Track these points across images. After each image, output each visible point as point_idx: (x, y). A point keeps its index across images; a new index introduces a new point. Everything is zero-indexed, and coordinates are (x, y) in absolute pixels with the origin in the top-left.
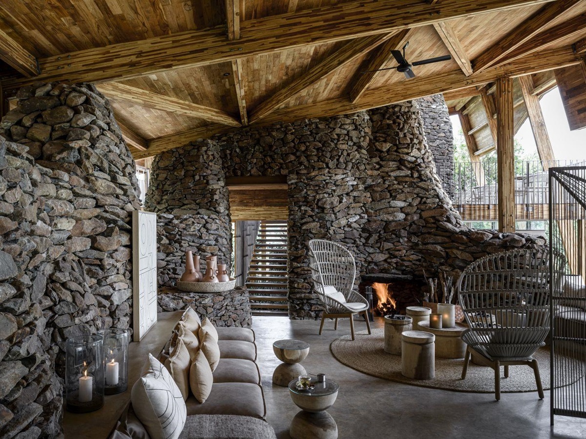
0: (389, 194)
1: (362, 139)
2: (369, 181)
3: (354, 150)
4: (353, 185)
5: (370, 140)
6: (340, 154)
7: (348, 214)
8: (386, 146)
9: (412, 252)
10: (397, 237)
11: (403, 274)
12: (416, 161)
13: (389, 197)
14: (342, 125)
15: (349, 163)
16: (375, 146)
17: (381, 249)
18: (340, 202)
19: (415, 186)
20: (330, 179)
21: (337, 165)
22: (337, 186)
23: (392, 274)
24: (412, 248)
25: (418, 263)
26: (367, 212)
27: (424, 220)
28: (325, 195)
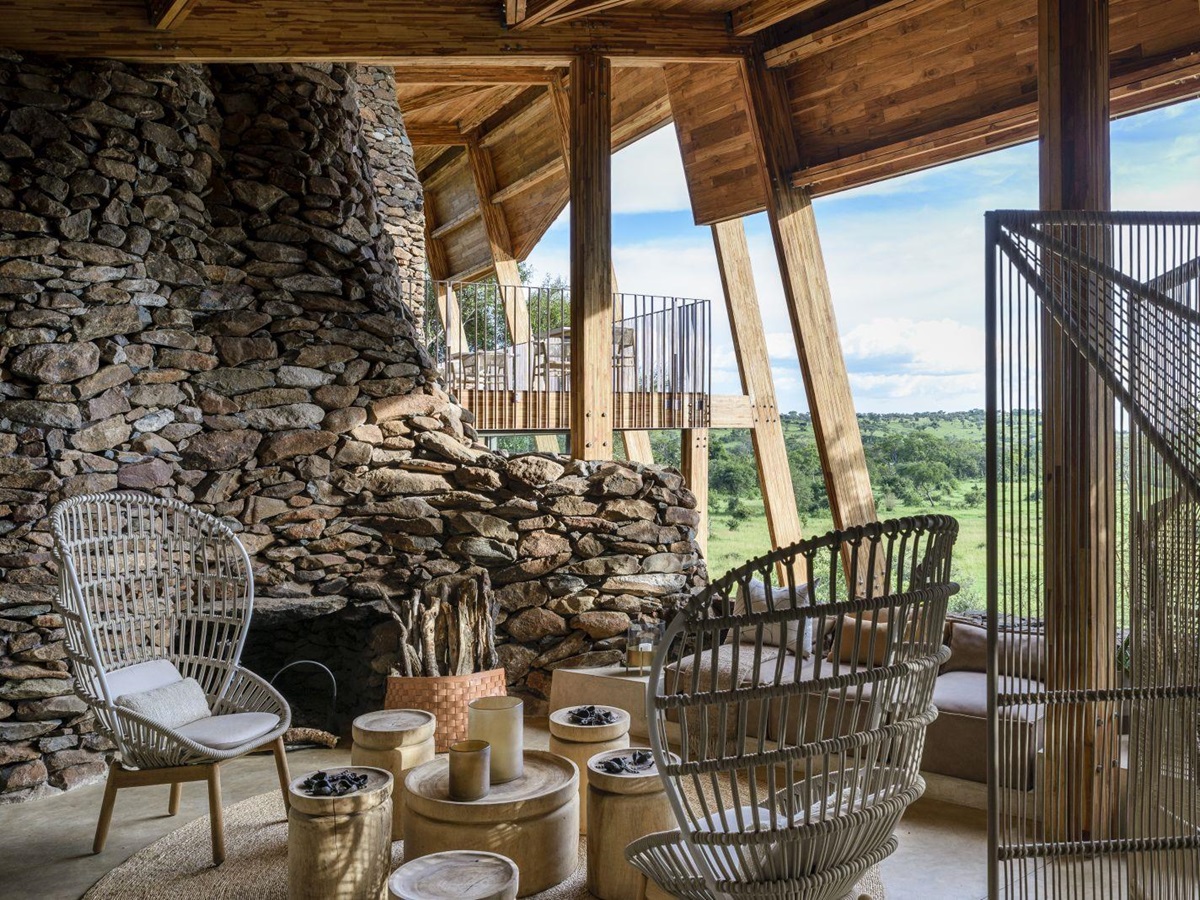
0: (274, 345)
1: (189, 158)
2: (211, 300)
3: (159, 190)
4: (151, 309)
5: (216, 167)
6: (106, 193)
7: (134, 406)
8: (268, 197)
9: (346, 525)
10: (298, 477)
11: (316, 593)
12: (356, 252)
13: (274, 353)
14: (114, 95)
15: (140, 231)
16: (233, 192)
17: (248, 519)
18: (104, 363)
19: (355, 326)
20: (66, 277)
21: (93, 232)
22: (92, 304)
23: (283, 595)
24: (345, 512)
25: (362, 556)
26: (199, 400)
27: (381, 426)
28: (43, 333)
